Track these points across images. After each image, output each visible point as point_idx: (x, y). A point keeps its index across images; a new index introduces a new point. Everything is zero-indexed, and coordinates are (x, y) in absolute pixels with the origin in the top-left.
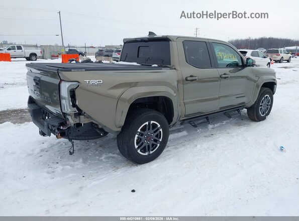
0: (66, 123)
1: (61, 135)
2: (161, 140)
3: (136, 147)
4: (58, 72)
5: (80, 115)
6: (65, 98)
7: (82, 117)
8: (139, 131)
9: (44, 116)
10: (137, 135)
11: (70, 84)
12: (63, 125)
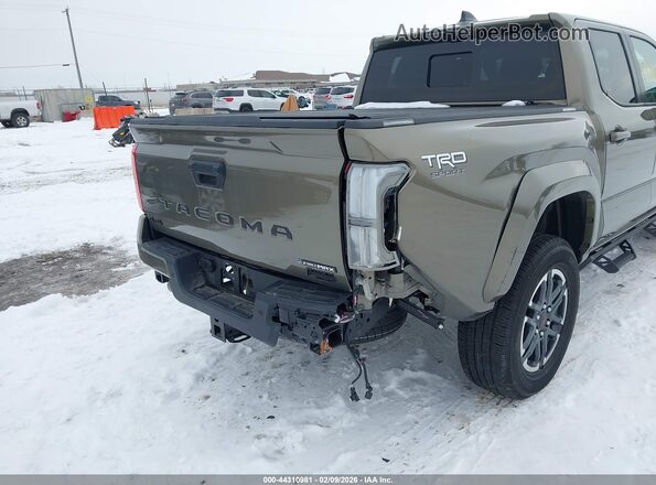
1: (330, 344)
2: (562, 323)
3: (523, 351)
4: (341, 133)
5: (392, 271)
6: (364, 223)
7: (397, 279)
8: (531, 304)
9: (212, 277)
10: (526, 319)
11: (385, 170)
12: (342, 310)
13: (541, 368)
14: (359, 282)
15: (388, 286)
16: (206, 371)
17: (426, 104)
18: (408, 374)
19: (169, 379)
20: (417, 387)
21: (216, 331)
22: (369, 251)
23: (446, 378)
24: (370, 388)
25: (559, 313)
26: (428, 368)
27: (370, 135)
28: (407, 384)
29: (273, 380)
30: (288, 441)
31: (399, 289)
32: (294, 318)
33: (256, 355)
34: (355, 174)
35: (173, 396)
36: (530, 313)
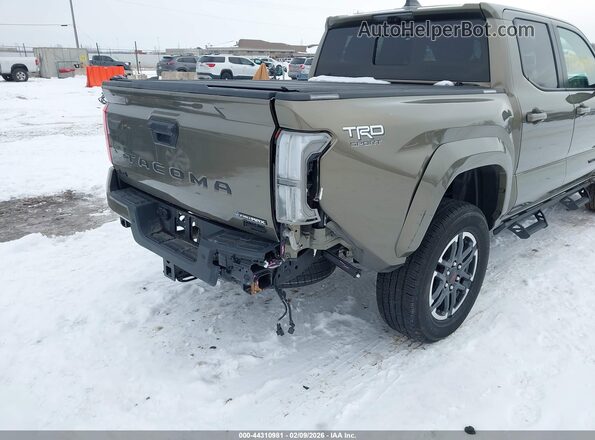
0: (279, 251)
1: (260, 286)
2: (472, 279)
3: (431, 301)
4: (272, 103)
5: (316, 226)
6: (290, 183)
7: (320, 233)
8: (440, 261)
9: (168, 224)
10: (435, 273)
11: (309, 138)
12: (270, 257)
13: (450, 317)
14: (286, 234)
15: (312, 238)
16: (161, 306)
17: (370, 80)
18: (336, 316)
19: (130, 311)
20: (342, 327)
21: (168, 271)
22: (294, 208)
23: (368, 321)
24: (292, 324)
25: (470, 271)
26: (354, 313)
27: (296, 106)
28: (334, 325)
29: (219, 316)
30: (224, 368)
31: (322, 241)
32: (231, 263)
33: (207, 295)
34: (284, 139)
35: (131, 326)
36: (440, 268)
